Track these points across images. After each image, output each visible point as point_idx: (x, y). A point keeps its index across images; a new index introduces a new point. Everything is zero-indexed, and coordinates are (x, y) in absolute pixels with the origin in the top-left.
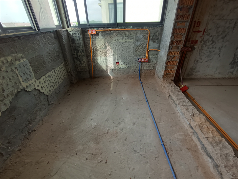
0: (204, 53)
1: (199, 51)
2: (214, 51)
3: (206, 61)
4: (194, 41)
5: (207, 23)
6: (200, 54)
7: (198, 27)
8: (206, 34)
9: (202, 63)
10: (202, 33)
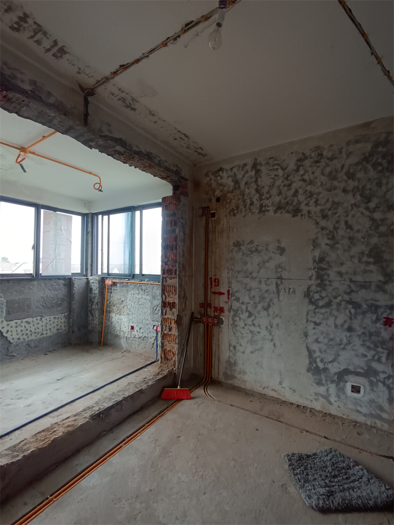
0: (242, 334)
1: (230, 326)
2: (259, 333)
3: (252, 352)
4: (217, 307)
5: (229, 282)
6: (234, 333)
7: (217, 287)
8: (232, 298)
9: (244, 353)
10: (226, 295)
